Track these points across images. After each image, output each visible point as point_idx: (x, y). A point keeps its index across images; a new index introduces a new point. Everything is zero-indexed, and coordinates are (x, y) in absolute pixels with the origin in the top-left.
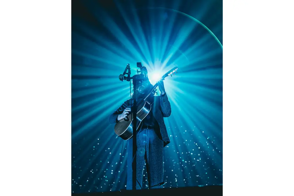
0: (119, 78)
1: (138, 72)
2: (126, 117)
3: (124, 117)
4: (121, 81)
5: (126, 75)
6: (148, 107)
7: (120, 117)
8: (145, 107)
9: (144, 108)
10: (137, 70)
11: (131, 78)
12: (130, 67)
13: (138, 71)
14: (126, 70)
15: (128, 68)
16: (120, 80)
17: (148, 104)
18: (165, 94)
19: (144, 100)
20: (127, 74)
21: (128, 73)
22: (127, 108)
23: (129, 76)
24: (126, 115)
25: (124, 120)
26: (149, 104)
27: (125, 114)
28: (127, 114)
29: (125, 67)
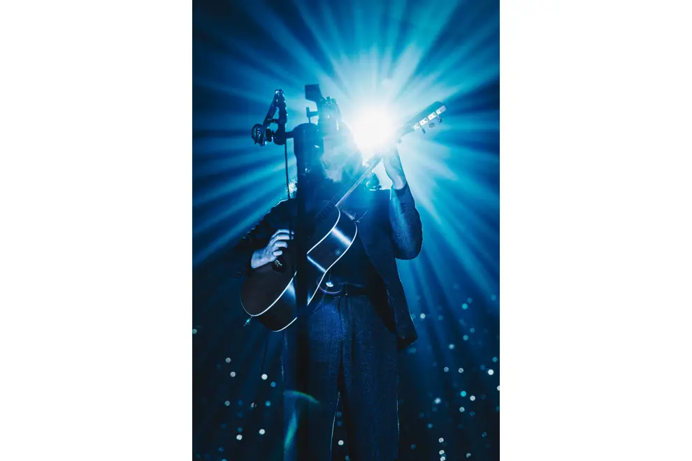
0: (253, 137)
1: (310, 114)
2: (279, 258)
3: (272, 259)
4: (258, 144)
5: (274, 127)
6: (347, 228)
7: (260, 258)
8: (340, 227)
9: (335, 232)
10: (308, 109)
11: (290, 135)
12: (283, 99)
13: (311, 110)
14: (272, 111)
15: (279, 103)
16: (256, 141)
17: (349, 219)
18: (406, 186)
19: (336, 205)
20: (276, 121)
21: (277, 118)
22: (280, 231)
23: (282, 127)
24: (280, 253)
25: (270, 268)
26: (352, 217)
27: (274, 248)
28: (281, 249)
29: (269, 101)
